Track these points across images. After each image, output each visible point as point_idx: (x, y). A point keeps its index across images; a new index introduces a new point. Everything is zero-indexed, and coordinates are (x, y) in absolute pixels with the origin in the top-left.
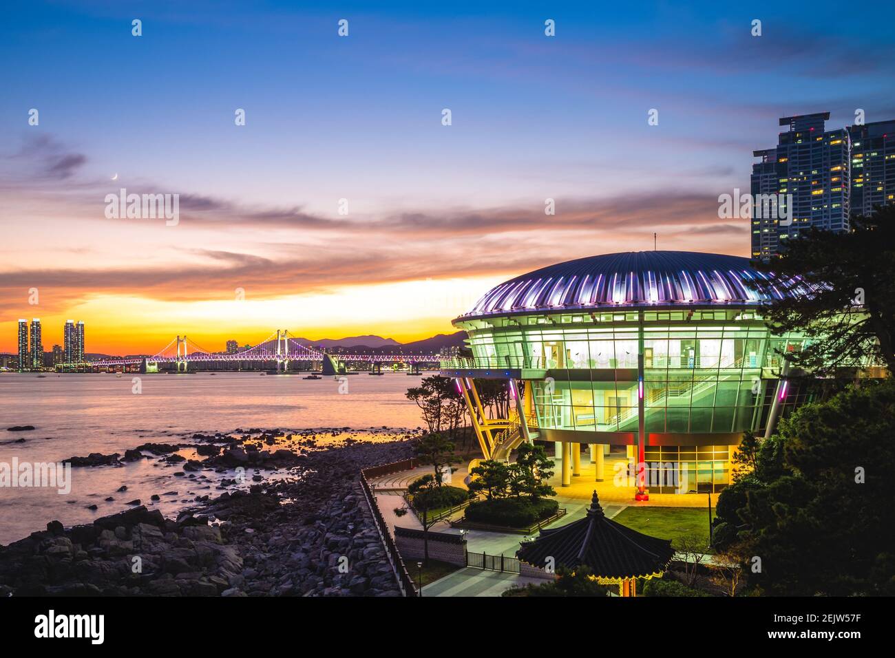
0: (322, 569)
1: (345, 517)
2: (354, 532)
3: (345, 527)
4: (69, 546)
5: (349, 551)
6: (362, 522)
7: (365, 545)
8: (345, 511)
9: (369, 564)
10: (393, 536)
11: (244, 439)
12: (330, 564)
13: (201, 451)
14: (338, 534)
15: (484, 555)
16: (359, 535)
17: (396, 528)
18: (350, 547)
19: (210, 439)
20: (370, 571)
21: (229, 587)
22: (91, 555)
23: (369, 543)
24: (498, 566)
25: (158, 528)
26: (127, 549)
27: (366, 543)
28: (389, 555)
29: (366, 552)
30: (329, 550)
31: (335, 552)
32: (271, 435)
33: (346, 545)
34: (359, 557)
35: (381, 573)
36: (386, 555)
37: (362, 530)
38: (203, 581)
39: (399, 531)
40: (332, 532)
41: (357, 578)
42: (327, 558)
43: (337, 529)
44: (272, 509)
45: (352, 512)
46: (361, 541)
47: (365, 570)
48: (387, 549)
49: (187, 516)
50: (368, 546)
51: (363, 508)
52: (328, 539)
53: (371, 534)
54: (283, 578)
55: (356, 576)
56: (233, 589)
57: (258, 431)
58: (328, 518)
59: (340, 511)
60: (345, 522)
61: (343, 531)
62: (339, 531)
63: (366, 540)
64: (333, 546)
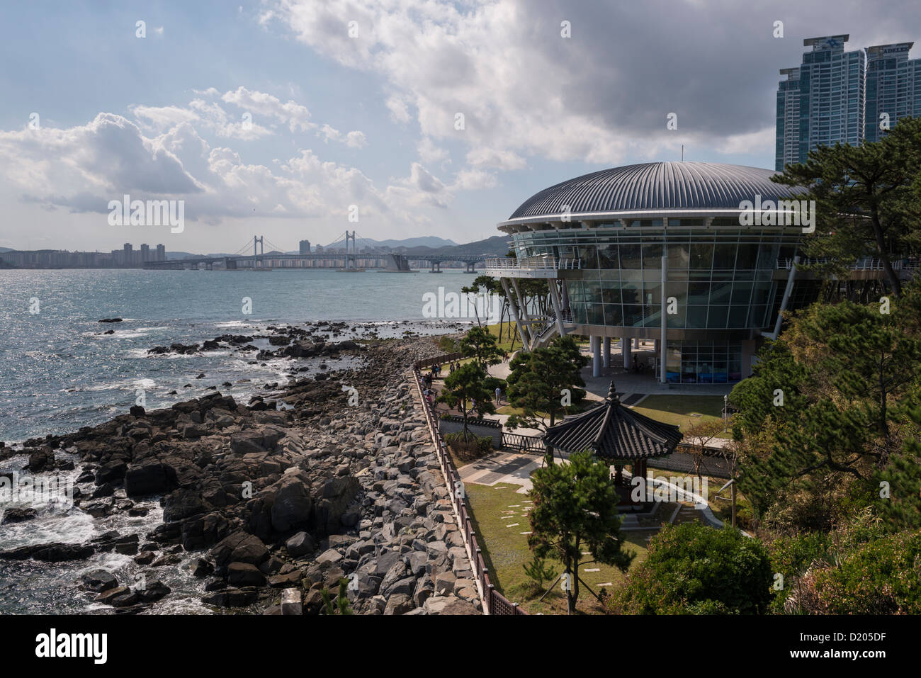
0: (376, 449)
1: (398, 403)
2: (404, 416)
3: (397, 412)
4: (149, 428)
5: (399, 433)
6: (412, 407)
7: (412, 429)
8: (399, 398)
9: (416, 446)
11: (313, 330)
12: (382, 446)
13: (274, 341)
14: (391, 418)
16: (409, 419)
18: (400, 430)
19: (282, 331)
20: (416, 452)
21: (291, 466)
22: (167, 437)
23: (416, 427)
25: (229, 412)
26: (202, 431)
27: (414, 427)
28: (433, 438)
29: (413, 434)
30: (383, 433)
31: (386, 435)
32: (338, 327)
33: (398, 428)
34: (408, 439)
35: (425, 454)
38: (267, 460)
40: (386, 416)
41: (405, 458)
42: (380, 440)
43: (390, 414)
44: (336, 395)
45: (404, 398)
46: (410, 425)
47: (412, 450)
49: (257, 402)
50: (415, 429)
51: (414, 394)
52: (382, 423)
53: (419, 418)
55: (406, 456)
56: (294, 468)
57: (326, 324)
58: (384, 404)
59: (394, 397)
60: (397, 408)
61: (395, 416)
62: (392, 415)
63: (415, 424)
64: (386, 429)
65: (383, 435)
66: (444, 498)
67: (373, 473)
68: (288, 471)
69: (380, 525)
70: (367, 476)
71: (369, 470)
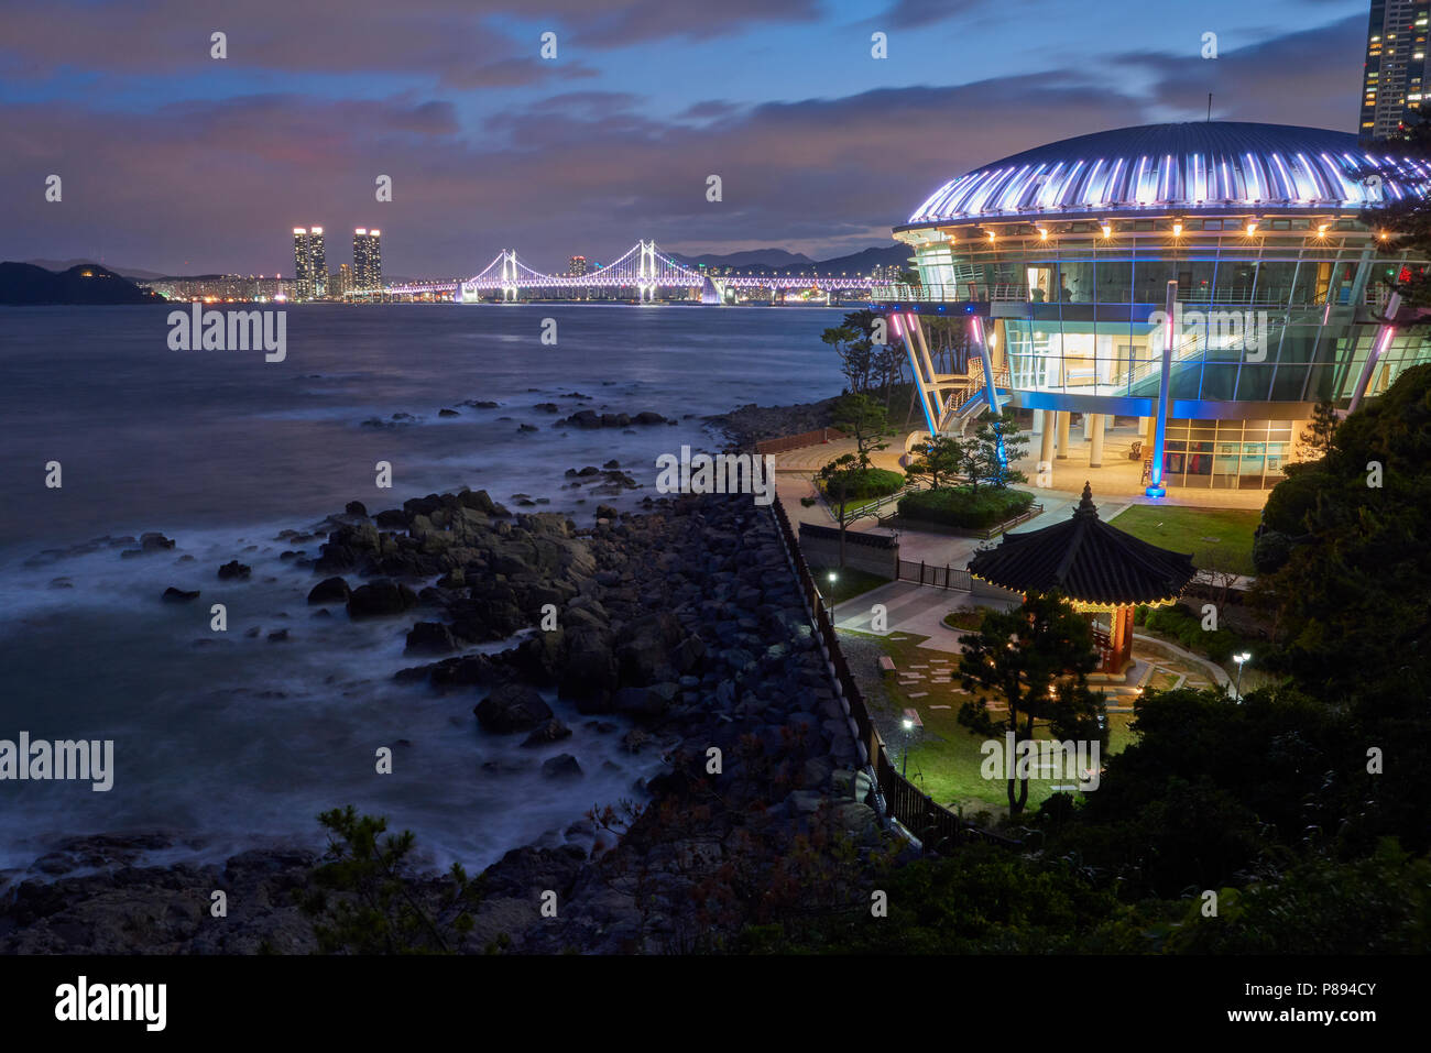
1: (733, 507)
2: (744, 527)
3: (732, 521)
5: (737, 553)
6: (756, 513)
7: (758, 546)
8: (733, 499)
9: (763, 572)
10: (797, 535)
12: (711, 570)
14: (723, 529)
15: (923, 565)
16: (749, 532)
17: (802, 524)
18: (736, 548)
20: (765, 579)
21: (579, 594)
23: (764, 543)
24: (941, 581)
25: (484, 515)
27: (760, 544)
28: (792, 561)
29: (759, 554)
30: (710, 551)
31: (716, 554)
33: (733, 545)
34: (751, 562)
35: (779, 585)
36: (786, 561)
37: (754, 526)
38: (543, 585)
39: (805, 528)
40: (713, 526)
41: (748, 590)
42: (707, 562)
43: (720, 523)
45: (741, 500)
46: (753, 540)
47: (758, 579)
48: (788, 552)
50: (763, 546)
52: (708, 536)
53: (766, 531)
54: (648, 585)
55: (746, 587)
58: (710, 507)
59: (726, 499)
60: (732, 514)
61: (728, 526)
62: (724, 525)
63: (761, 539)
64: (715, 545)
65: (709, 554)
66: (810, 650)
67: (699, 609)
68: (575, 600)
69: (714, 686)
70: (690, 614)
71: (691, 605)
